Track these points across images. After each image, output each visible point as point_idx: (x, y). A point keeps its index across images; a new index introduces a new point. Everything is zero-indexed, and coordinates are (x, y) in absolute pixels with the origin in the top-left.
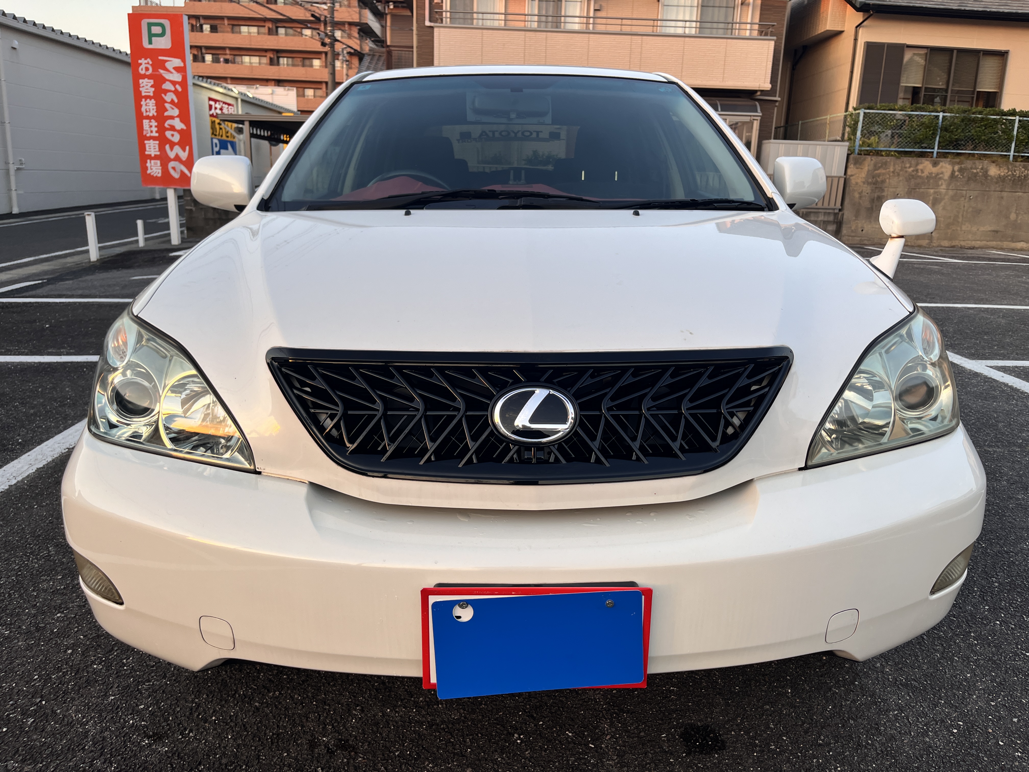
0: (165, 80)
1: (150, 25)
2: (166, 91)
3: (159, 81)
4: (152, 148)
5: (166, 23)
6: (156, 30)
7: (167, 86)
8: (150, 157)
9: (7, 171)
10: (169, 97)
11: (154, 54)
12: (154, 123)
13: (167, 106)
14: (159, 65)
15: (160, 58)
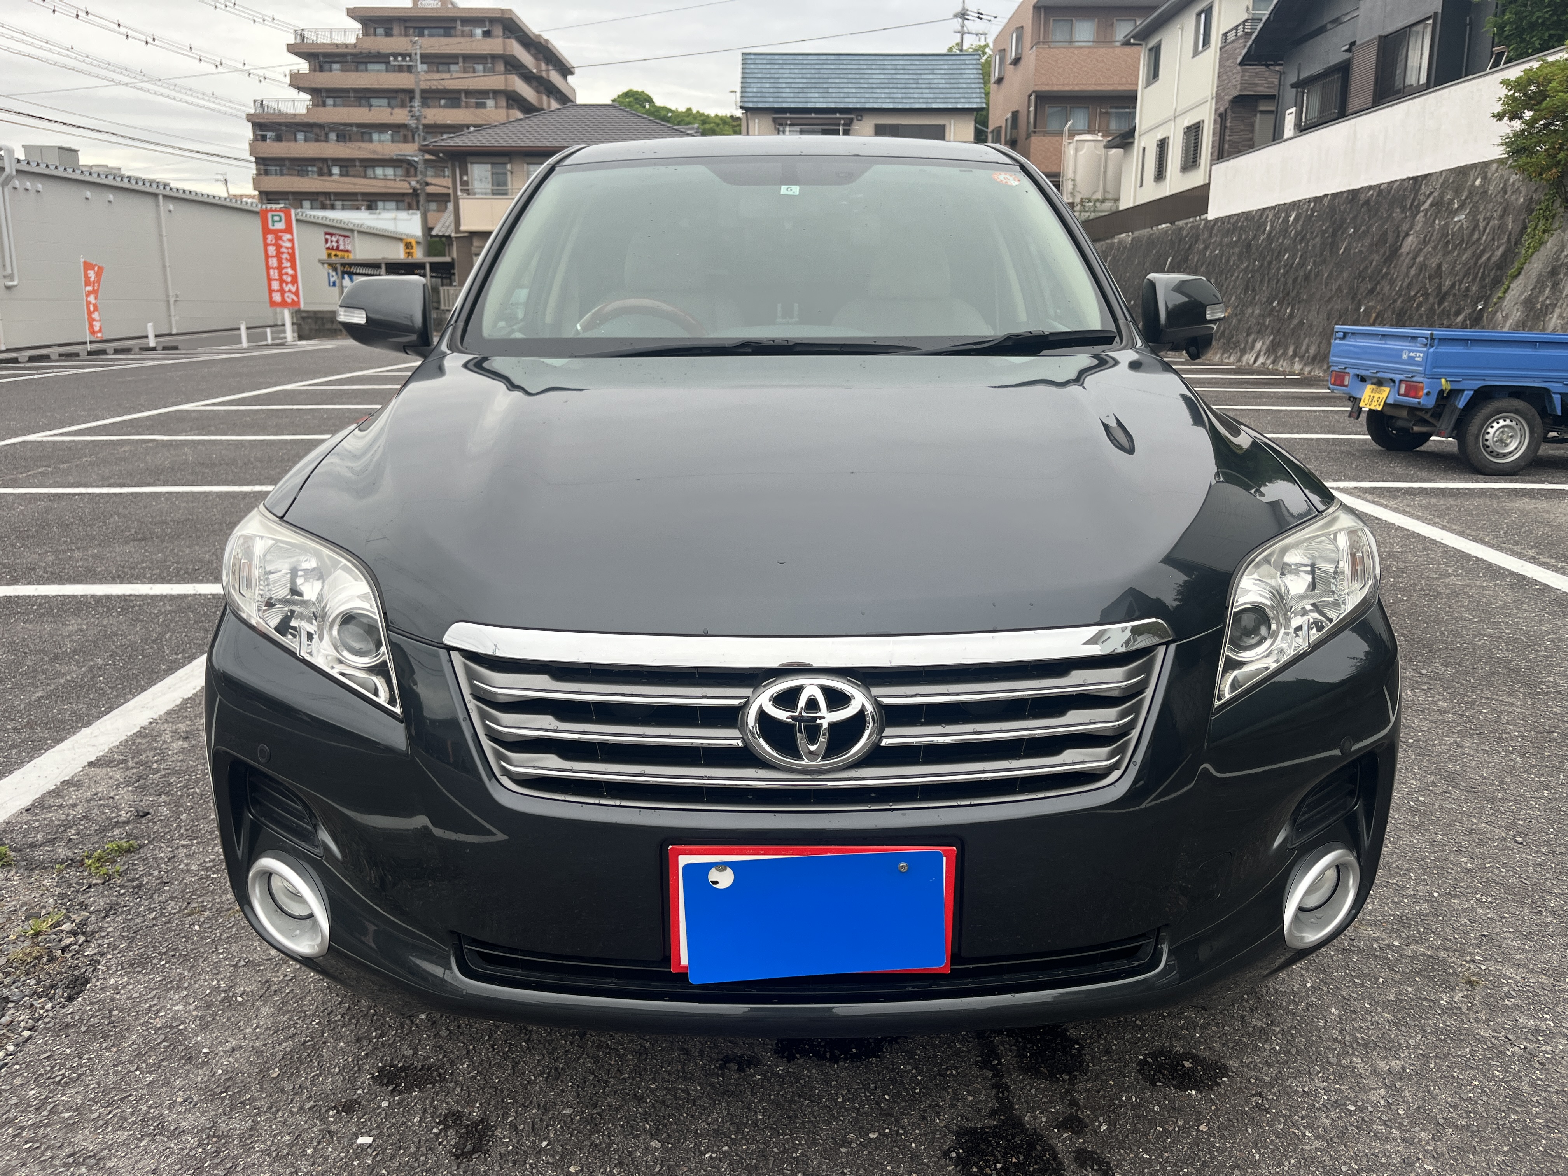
0: (281, 247)
1: (273, 216)
2: (283, 253)
3: (278, 247)
4: (275, 285)
5: (282, 214)
6: (277, 218)
7: (283, 250)
8: (274, 291)
9: (168, 302)
10: (285, 256)
11: (275, 232)
12: (276, 271)
13: (284, 261)
14: (279, 238)
15: (280, 234)
